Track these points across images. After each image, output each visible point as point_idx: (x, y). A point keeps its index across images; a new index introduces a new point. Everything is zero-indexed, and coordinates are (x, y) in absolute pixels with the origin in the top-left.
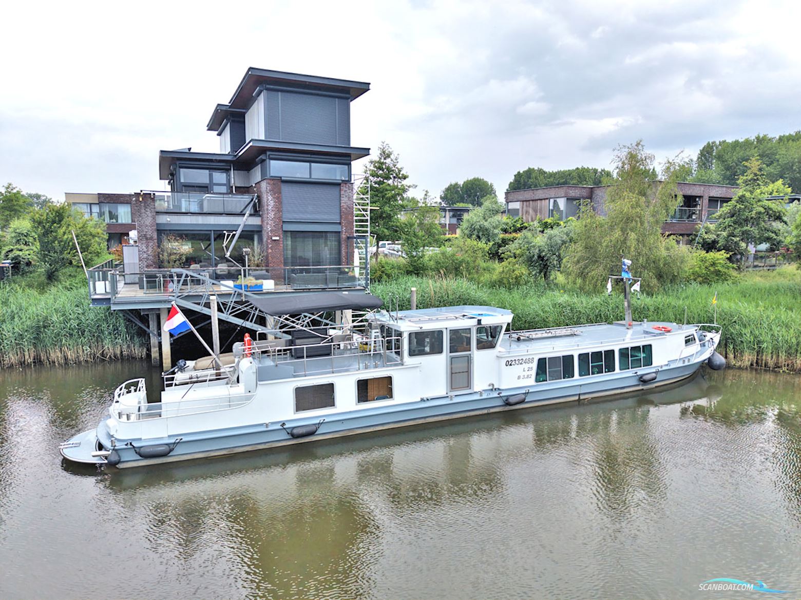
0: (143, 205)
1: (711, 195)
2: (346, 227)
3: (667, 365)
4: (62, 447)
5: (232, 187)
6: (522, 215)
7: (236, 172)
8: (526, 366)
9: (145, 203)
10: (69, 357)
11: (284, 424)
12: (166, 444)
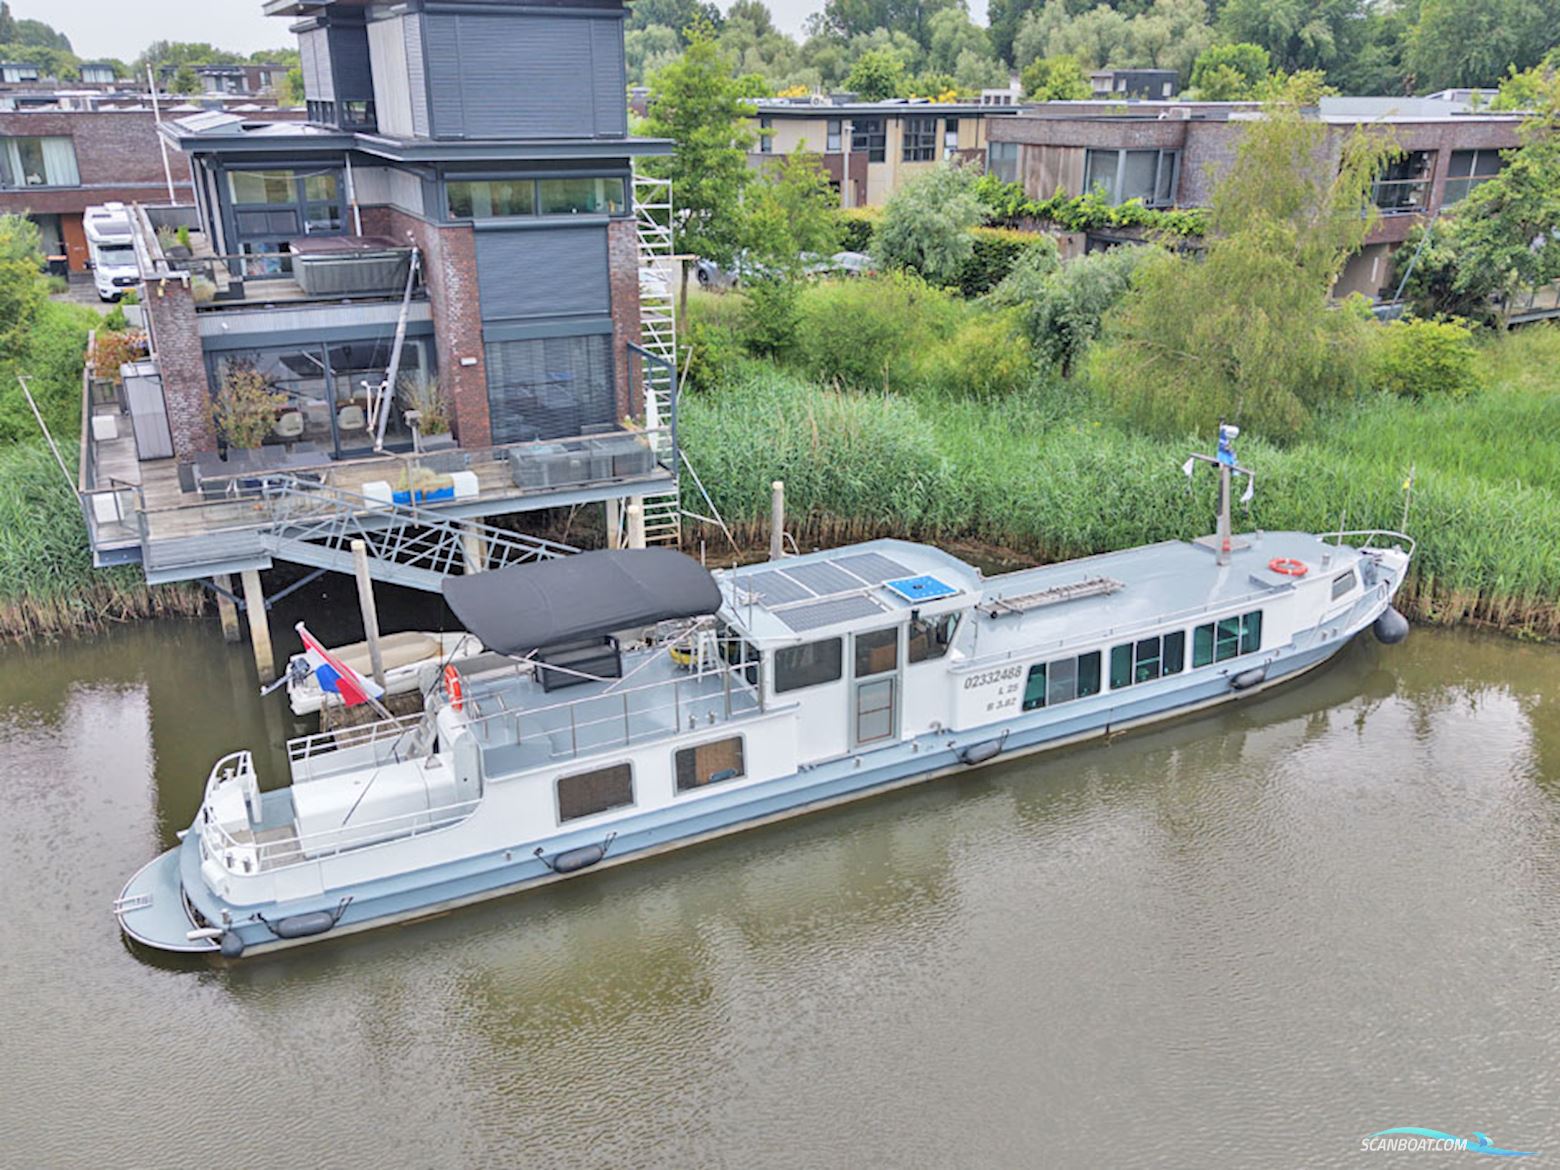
0: (166, 304)
1: (1458, 146)
2: (623, 321)
3: (1290, 646)
4: (119, 911)
5: (352, 209)
6: (1024, 178)
7: (357, 170)
8: (1005, 684)
9: (171, 300)
10: (42, 621)
11: (539, 850)
12: (325, 911)
